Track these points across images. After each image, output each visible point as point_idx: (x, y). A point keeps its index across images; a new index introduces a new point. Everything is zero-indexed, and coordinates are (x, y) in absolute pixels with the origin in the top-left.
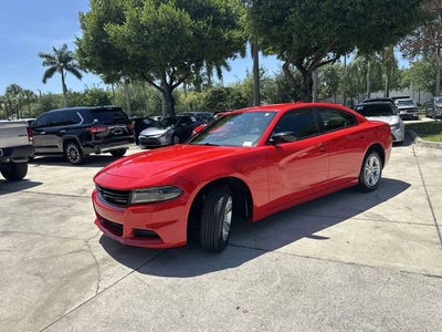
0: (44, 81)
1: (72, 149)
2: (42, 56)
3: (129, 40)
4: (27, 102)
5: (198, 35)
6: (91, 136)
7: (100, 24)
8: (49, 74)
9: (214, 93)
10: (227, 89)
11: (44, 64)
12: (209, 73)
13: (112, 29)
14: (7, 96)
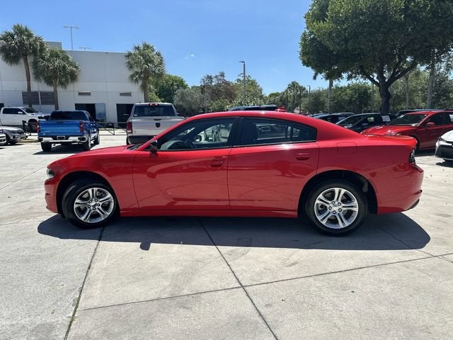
4: (299, 97)
13: (316, 26)
14: (286, 91)
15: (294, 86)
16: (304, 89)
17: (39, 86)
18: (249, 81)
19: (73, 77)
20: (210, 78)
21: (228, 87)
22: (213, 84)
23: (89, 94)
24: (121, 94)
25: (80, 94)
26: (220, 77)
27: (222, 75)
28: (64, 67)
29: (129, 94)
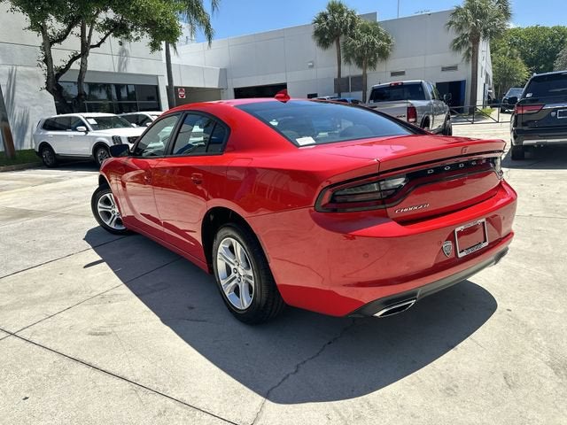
17: (351, 70)
19: (384, 54)
23: (402, 73)
24: (444, 69)
25: (393, 74)
28: (373, 43)
29: (454, 68)
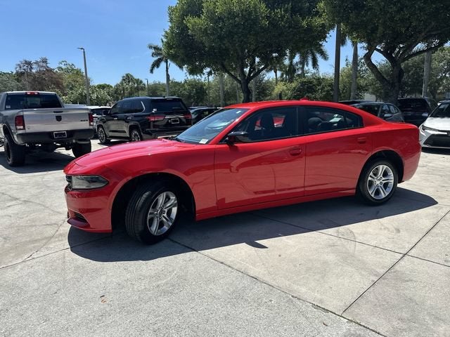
0: (152, 71)
1: (136, 135)
2: (150, 47)
3: (205, 32)
4: (137, 89)
5: (274, 24)
6: (150, 123)
7: (183, 17)
8: (157, 64)
9: (303, 84)
10: (319, 79)
11: (153, 55)
12: (304, 61)
13: (191, 21)
14: (122, 83)
15: (128, 78)
16: (141, 82)
18: (73, 69)
20: (29, 64)
21: (54, 76)
22: (34, 71)
26: (41, 64)
27: (45, 61)
